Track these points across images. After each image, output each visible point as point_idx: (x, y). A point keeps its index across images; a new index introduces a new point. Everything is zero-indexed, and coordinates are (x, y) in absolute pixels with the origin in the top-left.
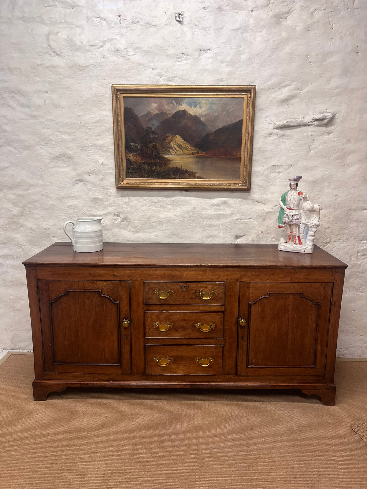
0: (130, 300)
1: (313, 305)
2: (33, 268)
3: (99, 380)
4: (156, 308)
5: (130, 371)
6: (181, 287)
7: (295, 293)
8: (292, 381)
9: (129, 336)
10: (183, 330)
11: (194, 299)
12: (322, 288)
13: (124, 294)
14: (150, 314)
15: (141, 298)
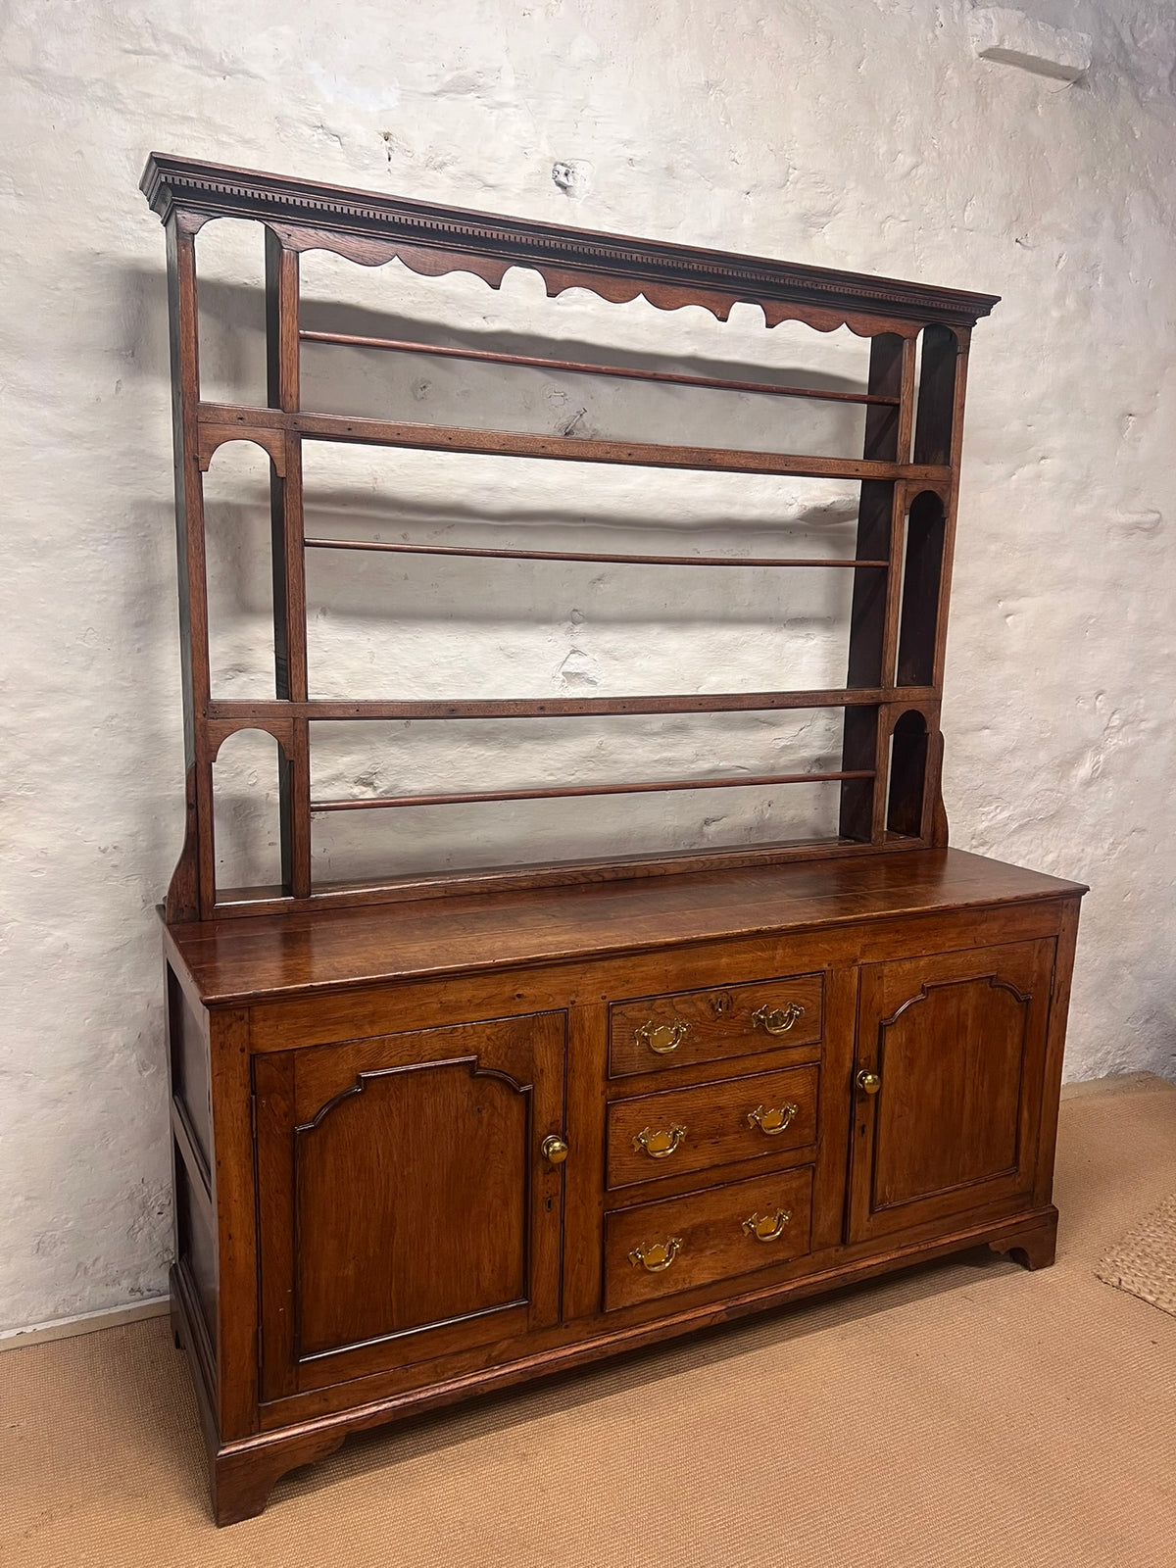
0: (566, 1074)
1: (1017, 1003)
2: (238, 1013)
3: (456, 1375)
4: (640, 1085)
5: (556, 1316)
6: (713, 1006)
7: (981, 976)
8: (966, 1224)
9: (559, 1198)
10: (714, 1141)
11: (746, 1035)
12: (1036, 954)
13: (546, 1056)
14: (623, 1108)
15: (598, 1061)
